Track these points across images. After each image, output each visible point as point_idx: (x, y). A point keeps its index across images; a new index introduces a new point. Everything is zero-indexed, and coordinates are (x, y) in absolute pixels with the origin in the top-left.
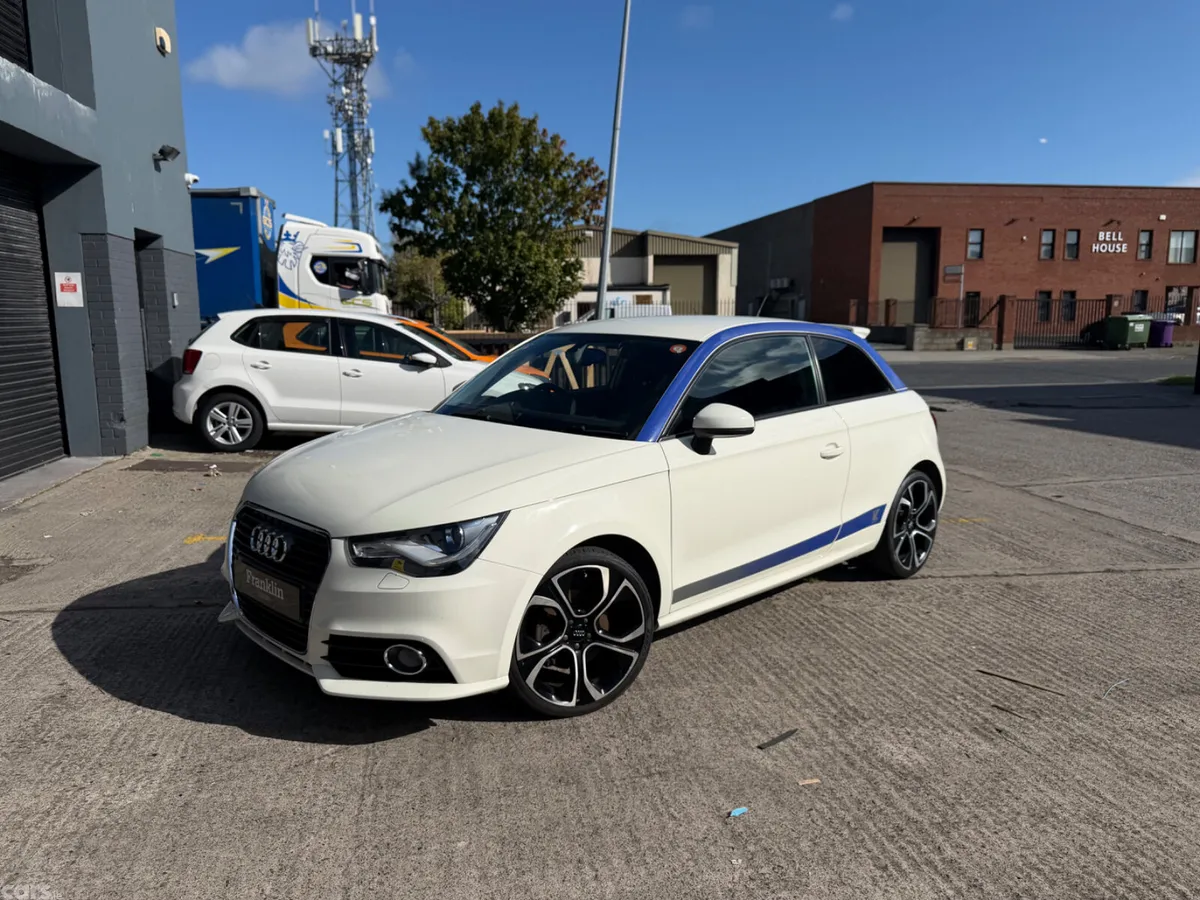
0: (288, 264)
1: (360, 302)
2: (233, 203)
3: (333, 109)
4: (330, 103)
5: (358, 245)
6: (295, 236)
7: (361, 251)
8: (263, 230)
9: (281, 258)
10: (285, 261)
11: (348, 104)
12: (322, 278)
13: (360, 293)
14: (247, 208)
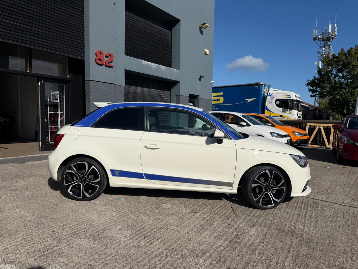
0: (269, 102)
1: (288, 113)
2: (256, 87)
3: (319, 55)
4: (318, 53)
5: (290, 96)
6: (272, 94)
7: (290, 97)
8: (264, 93)
9: (267, 100)
10: (268, 101)
11: (324, 53)
12: (278, 106)
13: (288, 110)
14: (259, 88)
